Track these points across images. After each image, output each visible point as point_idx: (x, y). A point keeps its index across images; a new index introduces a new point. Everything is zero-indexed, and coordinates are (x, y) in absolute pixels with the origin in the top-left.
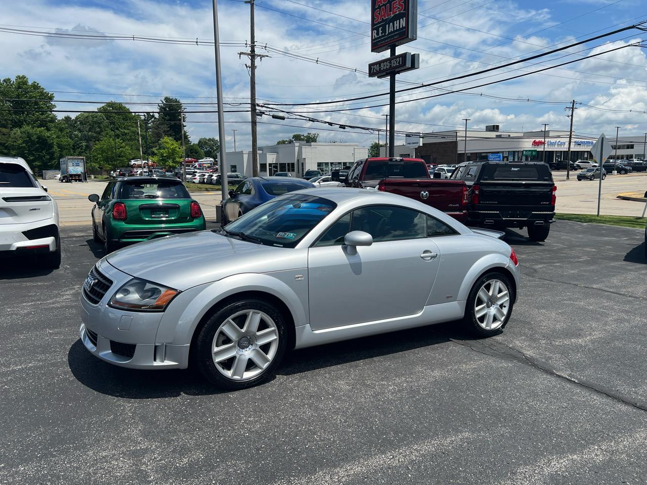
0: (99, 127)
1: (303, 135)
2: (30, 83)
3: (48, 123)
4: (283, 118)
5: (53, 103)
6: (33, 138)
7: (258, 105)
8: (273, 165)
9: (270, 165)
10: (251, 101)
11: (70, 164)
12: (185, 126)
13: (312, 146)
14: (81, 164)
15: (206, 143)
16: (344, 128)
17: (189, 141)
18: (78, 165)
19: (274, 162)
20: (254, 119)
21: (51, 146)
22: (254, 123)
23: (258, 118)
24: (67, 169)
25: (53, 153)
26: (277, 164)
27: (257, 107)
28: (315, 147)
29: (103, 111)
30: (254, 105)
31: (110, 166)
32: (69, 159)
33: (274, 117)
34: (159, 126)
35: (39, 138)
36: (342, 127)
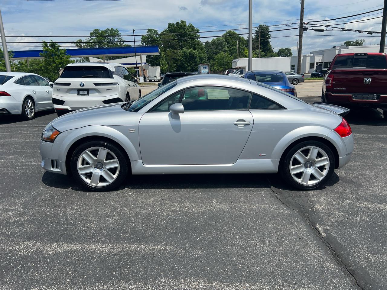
0: (221, 46)
1: (353, 42)
2: (188, 25)
3: (195, 45)
4: (322, 31)
5: (199, 34)
6: (187, 55)
7: (304, 23)
8: (319, 63)
9: (317, 63)
10: (300, 21)
11: (202, 68)
12: (270, 42)
13: (349, 49)
14: (207, 68)
15: (283, 52)
16: (371, 34)
17: (273, 51)
18: (206, 68)
19: (320, 62)
20: (301, 33)
21: (196, 58)
22: (301, 36)
23: (304, 33)
24: (200, 71)
25: (196, 62)
26: (322, 63)
27: (304, 25)
28: (351, 49)
29: (224, 36)
30: (302, 24)
31: (222, 68)
32: (201, 65)
33: (316, 30)
34: (254, 43)
35: (190, 54)
36: (370, 33)
